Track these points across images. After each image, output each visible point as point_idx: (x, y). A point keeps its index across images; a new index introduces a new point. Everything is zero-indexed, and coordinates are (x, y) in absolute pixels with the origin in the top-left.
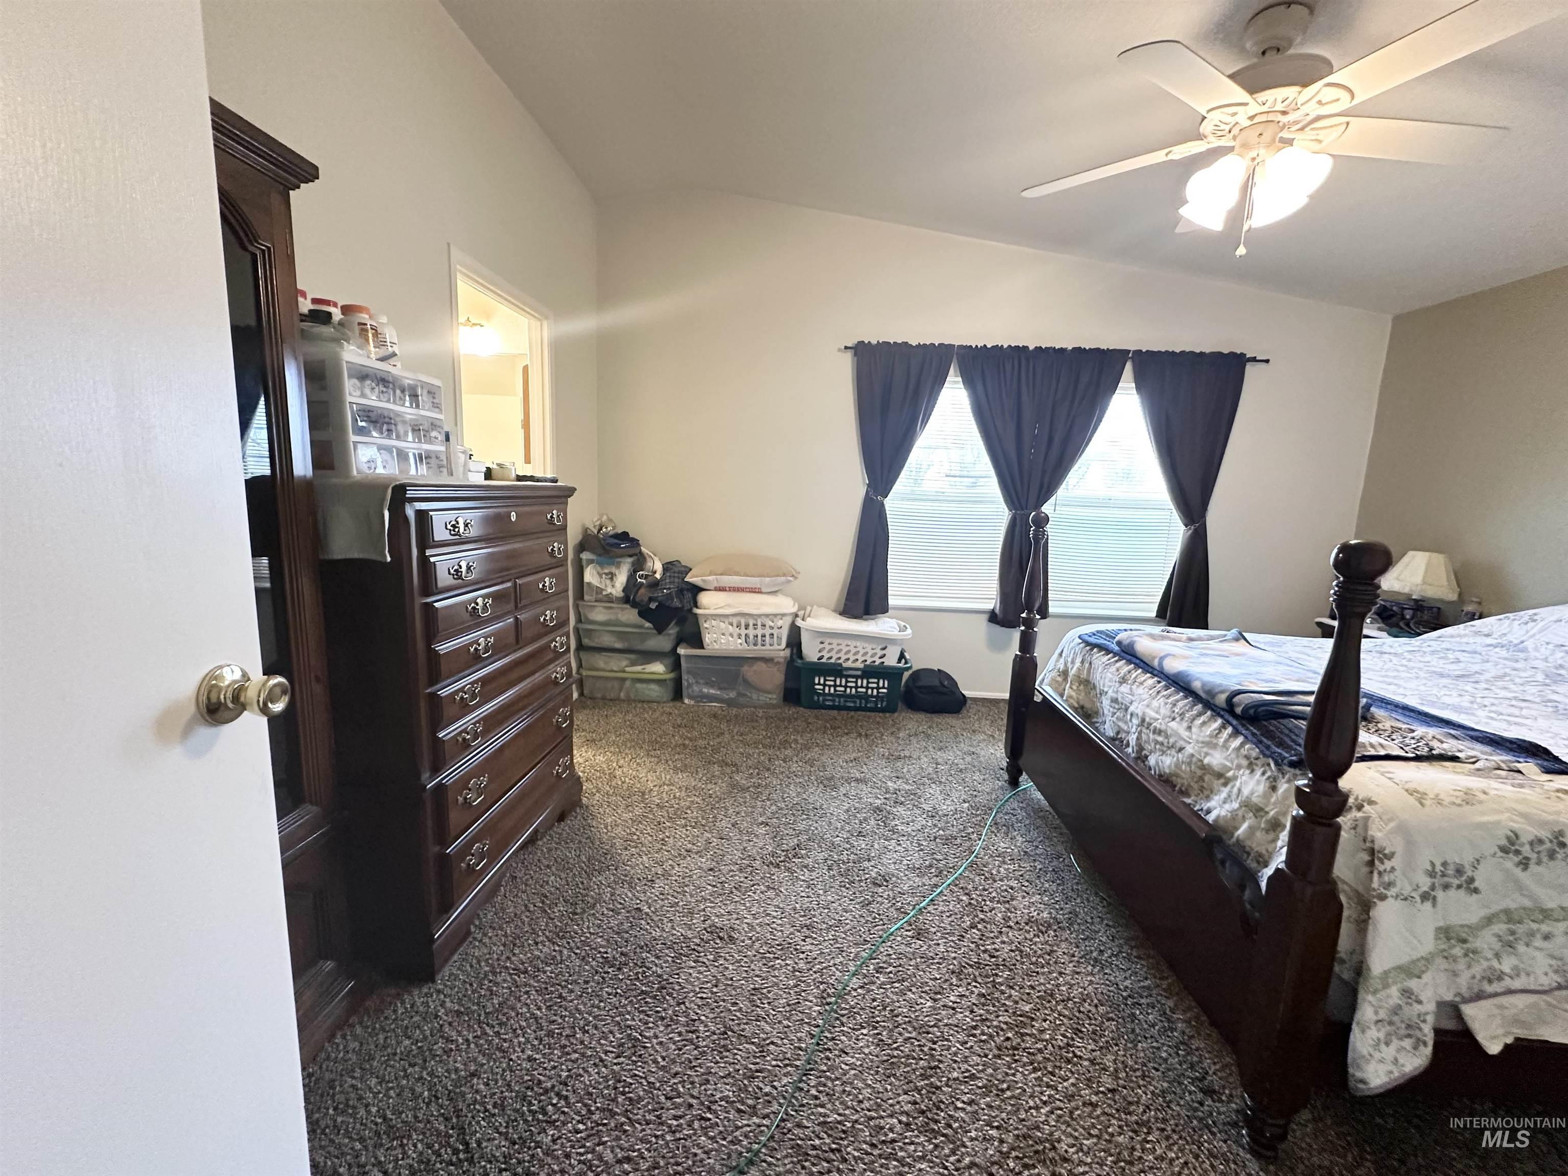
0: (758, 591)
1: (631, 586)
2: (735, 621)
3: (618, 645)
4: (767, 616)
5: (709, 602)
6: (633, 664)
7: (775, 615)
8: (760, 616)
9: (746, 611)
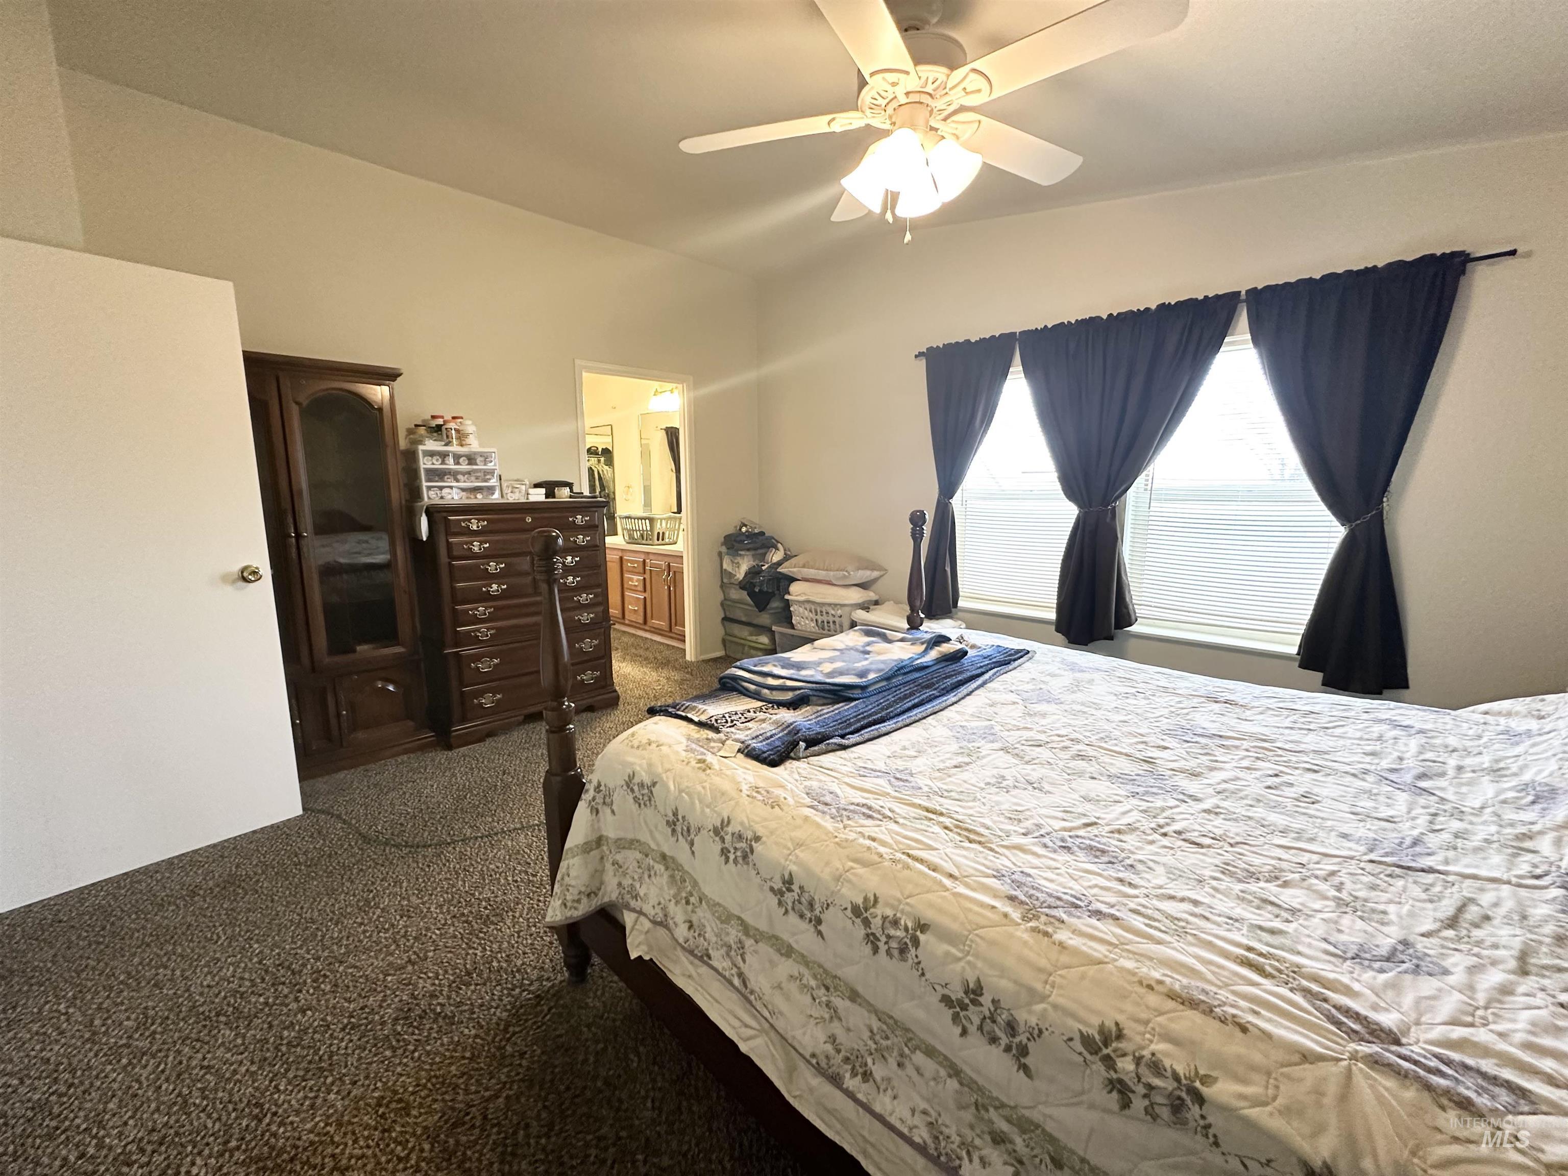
0: (829, 583)
1: (754, 572)
2: (808, 606)
3: (744, 619)
4: (830, 605)
5: (797, 591)
6: (751, 635)
7: (836, 605)
8: (823, 604)
9: (812, 598)
